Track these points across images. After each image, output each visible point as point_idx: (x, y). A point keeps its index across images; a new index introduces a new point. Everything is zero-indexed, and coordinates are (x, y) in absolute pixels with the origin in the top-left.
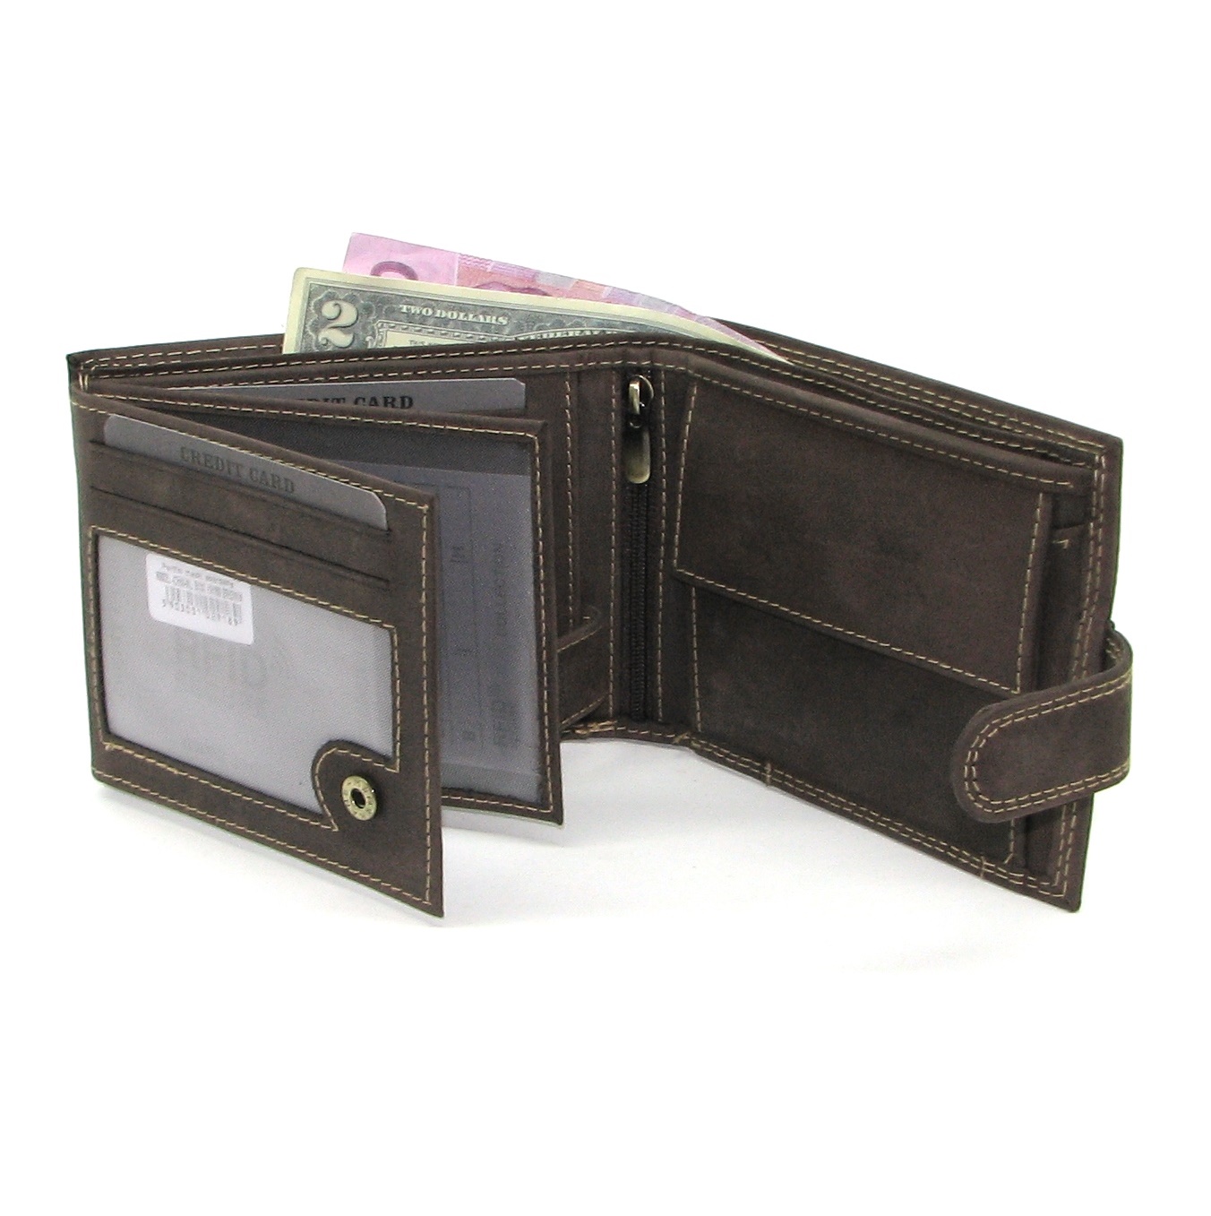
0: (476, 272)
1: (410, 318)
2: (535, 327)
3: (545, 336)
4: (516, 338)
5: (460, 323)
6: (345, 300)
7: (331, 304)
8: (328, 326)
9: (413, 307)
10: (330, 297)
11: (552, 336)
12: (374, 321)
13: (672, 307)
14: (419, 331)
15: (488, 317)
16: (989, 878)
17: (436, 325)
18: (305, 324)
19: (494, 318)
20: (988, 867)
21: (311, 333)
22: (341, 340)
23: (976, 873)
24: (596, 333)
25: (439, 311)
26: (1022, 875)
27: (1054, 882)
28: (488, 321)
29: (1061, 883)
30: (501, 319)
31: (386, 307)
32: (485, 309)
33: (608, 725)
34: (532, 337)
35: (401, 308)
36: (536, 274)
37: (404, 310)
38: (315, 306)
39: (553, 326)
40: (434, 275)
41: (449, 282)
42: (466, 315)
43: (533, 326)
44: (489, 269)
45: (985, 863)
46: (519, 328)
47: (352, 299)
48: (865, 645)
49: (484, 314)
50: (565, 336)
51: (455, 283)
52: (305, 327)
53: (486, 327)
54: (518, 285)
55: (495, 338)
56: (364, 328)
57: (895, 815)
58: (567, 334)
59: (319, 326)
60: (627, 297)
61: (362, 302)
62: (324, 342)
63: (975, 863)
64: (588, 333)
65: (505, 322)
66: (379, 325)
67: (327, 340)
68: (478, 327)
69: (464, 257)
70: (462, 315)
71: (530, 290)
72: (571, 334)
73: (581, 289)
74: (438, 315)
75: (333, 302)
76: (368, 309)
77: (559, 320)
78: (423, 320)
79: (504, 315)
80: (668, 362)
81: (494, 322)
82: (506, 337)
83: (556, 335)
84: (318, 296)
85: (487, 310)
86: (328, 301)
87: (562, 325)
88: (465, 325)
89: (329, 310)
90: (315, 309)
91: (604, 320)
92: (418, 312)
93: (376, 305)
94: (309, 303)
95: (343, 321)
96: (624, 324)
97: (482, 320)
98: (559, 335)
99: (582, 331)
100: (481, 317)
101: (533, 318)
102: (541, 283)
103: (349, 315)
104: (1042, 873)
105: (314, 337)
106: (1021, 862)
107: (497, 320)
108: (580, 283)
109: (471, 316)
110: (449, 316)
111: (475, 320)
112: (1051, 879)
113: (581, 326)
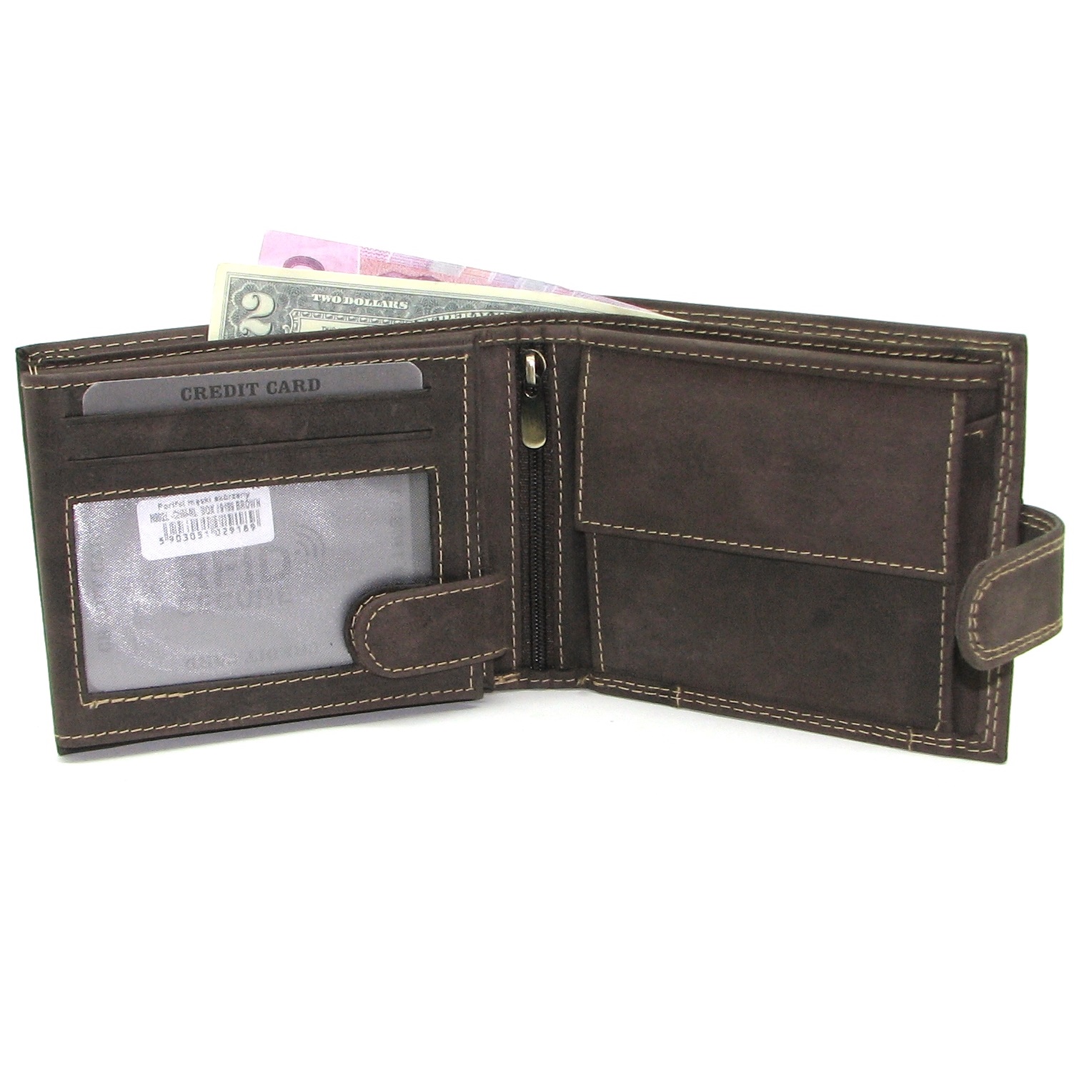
0: (374, 263)
1: (321, 306)
2: (432, 312)
3: (441, 318)
4: (416, 321)
5: (366, 309)
6: (262, 291)
7: (251, 295)
8: (248, 317)
9: (323, 296)
10: (250, 289)
11: (447, 318)
12: (290, 310)
13: (550, 288)
14: (330, 318)
15: (391, 303)
16: (917, 748)
17: (345, 312)
18: (227, 316)
19: (396, 303)
20: (915, 738)
21: (232, 324)
22: (260, 329)
23: (903, 746)
24: (485, 314)
25: (347, 299)
26: (949, 739)
27: (983, 740)
28: (391, 306)
29: (990, 740)
30: (402, 304)
31: (299, 297)
32: (387, 295)
33: (512, 678)
34: (430, 320)
35: (314, 298)
36: (429, 263)
37: (316, 299)
38: (236, 298)
39: (447, 309)
40: (339, 267)
41: (353, 272)
42: (371, 302)
43: (430, 309)
44: (388, 260)
45: (912, 735)
46: (418, 311)
47: (269, 291)
48: (785, 557)
49: (387, 299)
50: (458, 318)
51: (359, 272)
52: (227, 319)
53: (389, 312)
54: (414, 273)
55: (397, 322)
56: (281, 318)
57: (816, 709)
58: (460, 316)
59: (240, 317)
60: (510, 281)
61: (278, 293)
62: (245, 331)
63: (902, 737)
64: (478, 315)
65: (406, 307)
66: (294, 314)
67: (248, 330)
68: (382, 312)
69: (365, 250)
70: (367, 301)
71: (424, 278)
72: (463, 316)
73: (470, 276)
74: (346, 302)
75: (252, 294)
76: (283, 300)
77: (453, 304)
78: (333, 307)
79: (405, 300)
80: (557, 336)
81: (396, 307)
82: (407, 319)
83: (450, 317)
84: (239, 288)
85: (390, 296)
86: (246, 293)
87: (455, 308)
88: (371, 311)
89: (248, 301)
90: (236, 301)
91: (492, 302)
92: (328, 301)
93: (292, 295)
94: (230, 295)
95: (260, 312)
96: (510, 305)
97: (385, 306)
98: (453, 317)
99: (473, 313)
100: (384, 302)
101: (430, 302)
102: (434, 270)
103: (267, 305)
104: (970, 734)
105: (236, 327)
106: (950, 727)
107: (398, 305)
108: (468, 271)
109: (375, 302)
110: (356, 303)
111: (379, 306)
112: (981, 738)
113: (472, 308)
